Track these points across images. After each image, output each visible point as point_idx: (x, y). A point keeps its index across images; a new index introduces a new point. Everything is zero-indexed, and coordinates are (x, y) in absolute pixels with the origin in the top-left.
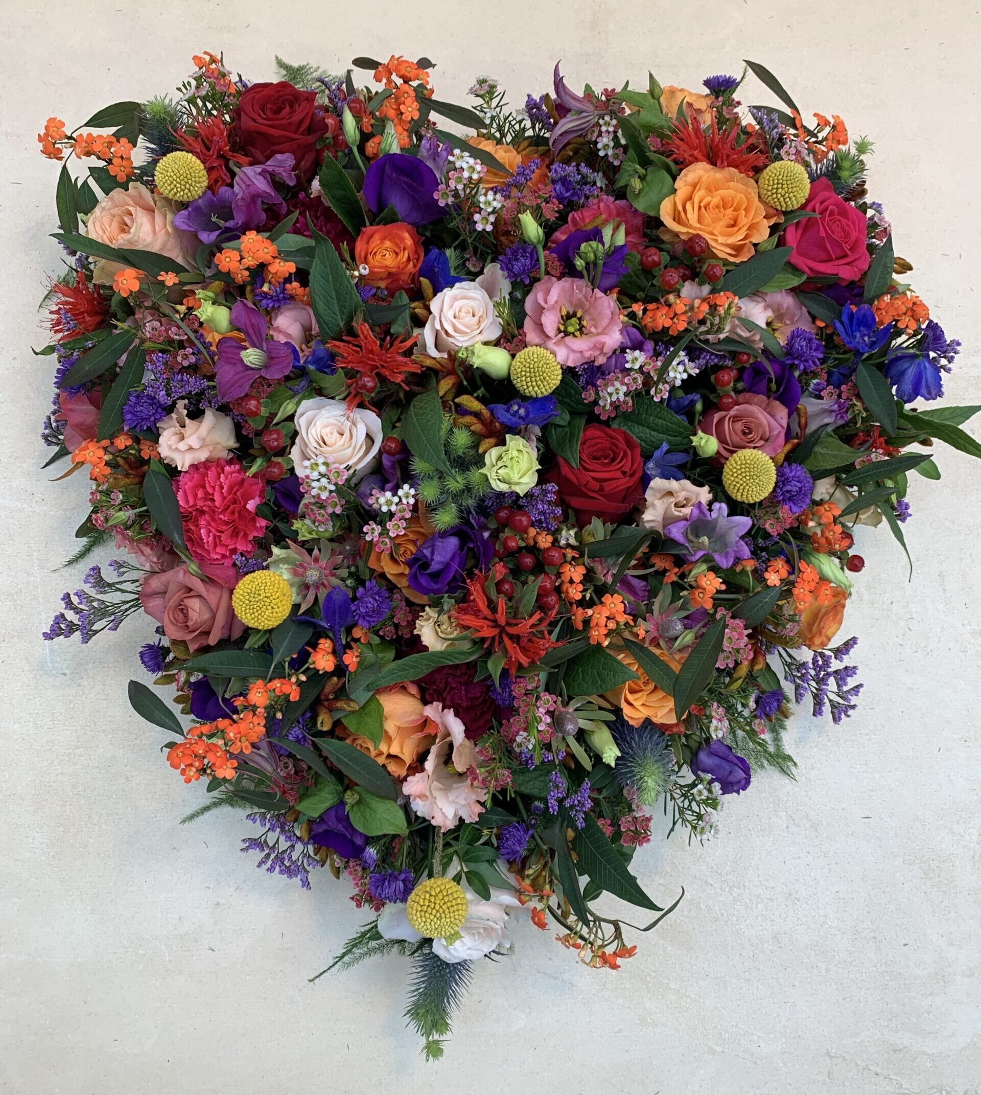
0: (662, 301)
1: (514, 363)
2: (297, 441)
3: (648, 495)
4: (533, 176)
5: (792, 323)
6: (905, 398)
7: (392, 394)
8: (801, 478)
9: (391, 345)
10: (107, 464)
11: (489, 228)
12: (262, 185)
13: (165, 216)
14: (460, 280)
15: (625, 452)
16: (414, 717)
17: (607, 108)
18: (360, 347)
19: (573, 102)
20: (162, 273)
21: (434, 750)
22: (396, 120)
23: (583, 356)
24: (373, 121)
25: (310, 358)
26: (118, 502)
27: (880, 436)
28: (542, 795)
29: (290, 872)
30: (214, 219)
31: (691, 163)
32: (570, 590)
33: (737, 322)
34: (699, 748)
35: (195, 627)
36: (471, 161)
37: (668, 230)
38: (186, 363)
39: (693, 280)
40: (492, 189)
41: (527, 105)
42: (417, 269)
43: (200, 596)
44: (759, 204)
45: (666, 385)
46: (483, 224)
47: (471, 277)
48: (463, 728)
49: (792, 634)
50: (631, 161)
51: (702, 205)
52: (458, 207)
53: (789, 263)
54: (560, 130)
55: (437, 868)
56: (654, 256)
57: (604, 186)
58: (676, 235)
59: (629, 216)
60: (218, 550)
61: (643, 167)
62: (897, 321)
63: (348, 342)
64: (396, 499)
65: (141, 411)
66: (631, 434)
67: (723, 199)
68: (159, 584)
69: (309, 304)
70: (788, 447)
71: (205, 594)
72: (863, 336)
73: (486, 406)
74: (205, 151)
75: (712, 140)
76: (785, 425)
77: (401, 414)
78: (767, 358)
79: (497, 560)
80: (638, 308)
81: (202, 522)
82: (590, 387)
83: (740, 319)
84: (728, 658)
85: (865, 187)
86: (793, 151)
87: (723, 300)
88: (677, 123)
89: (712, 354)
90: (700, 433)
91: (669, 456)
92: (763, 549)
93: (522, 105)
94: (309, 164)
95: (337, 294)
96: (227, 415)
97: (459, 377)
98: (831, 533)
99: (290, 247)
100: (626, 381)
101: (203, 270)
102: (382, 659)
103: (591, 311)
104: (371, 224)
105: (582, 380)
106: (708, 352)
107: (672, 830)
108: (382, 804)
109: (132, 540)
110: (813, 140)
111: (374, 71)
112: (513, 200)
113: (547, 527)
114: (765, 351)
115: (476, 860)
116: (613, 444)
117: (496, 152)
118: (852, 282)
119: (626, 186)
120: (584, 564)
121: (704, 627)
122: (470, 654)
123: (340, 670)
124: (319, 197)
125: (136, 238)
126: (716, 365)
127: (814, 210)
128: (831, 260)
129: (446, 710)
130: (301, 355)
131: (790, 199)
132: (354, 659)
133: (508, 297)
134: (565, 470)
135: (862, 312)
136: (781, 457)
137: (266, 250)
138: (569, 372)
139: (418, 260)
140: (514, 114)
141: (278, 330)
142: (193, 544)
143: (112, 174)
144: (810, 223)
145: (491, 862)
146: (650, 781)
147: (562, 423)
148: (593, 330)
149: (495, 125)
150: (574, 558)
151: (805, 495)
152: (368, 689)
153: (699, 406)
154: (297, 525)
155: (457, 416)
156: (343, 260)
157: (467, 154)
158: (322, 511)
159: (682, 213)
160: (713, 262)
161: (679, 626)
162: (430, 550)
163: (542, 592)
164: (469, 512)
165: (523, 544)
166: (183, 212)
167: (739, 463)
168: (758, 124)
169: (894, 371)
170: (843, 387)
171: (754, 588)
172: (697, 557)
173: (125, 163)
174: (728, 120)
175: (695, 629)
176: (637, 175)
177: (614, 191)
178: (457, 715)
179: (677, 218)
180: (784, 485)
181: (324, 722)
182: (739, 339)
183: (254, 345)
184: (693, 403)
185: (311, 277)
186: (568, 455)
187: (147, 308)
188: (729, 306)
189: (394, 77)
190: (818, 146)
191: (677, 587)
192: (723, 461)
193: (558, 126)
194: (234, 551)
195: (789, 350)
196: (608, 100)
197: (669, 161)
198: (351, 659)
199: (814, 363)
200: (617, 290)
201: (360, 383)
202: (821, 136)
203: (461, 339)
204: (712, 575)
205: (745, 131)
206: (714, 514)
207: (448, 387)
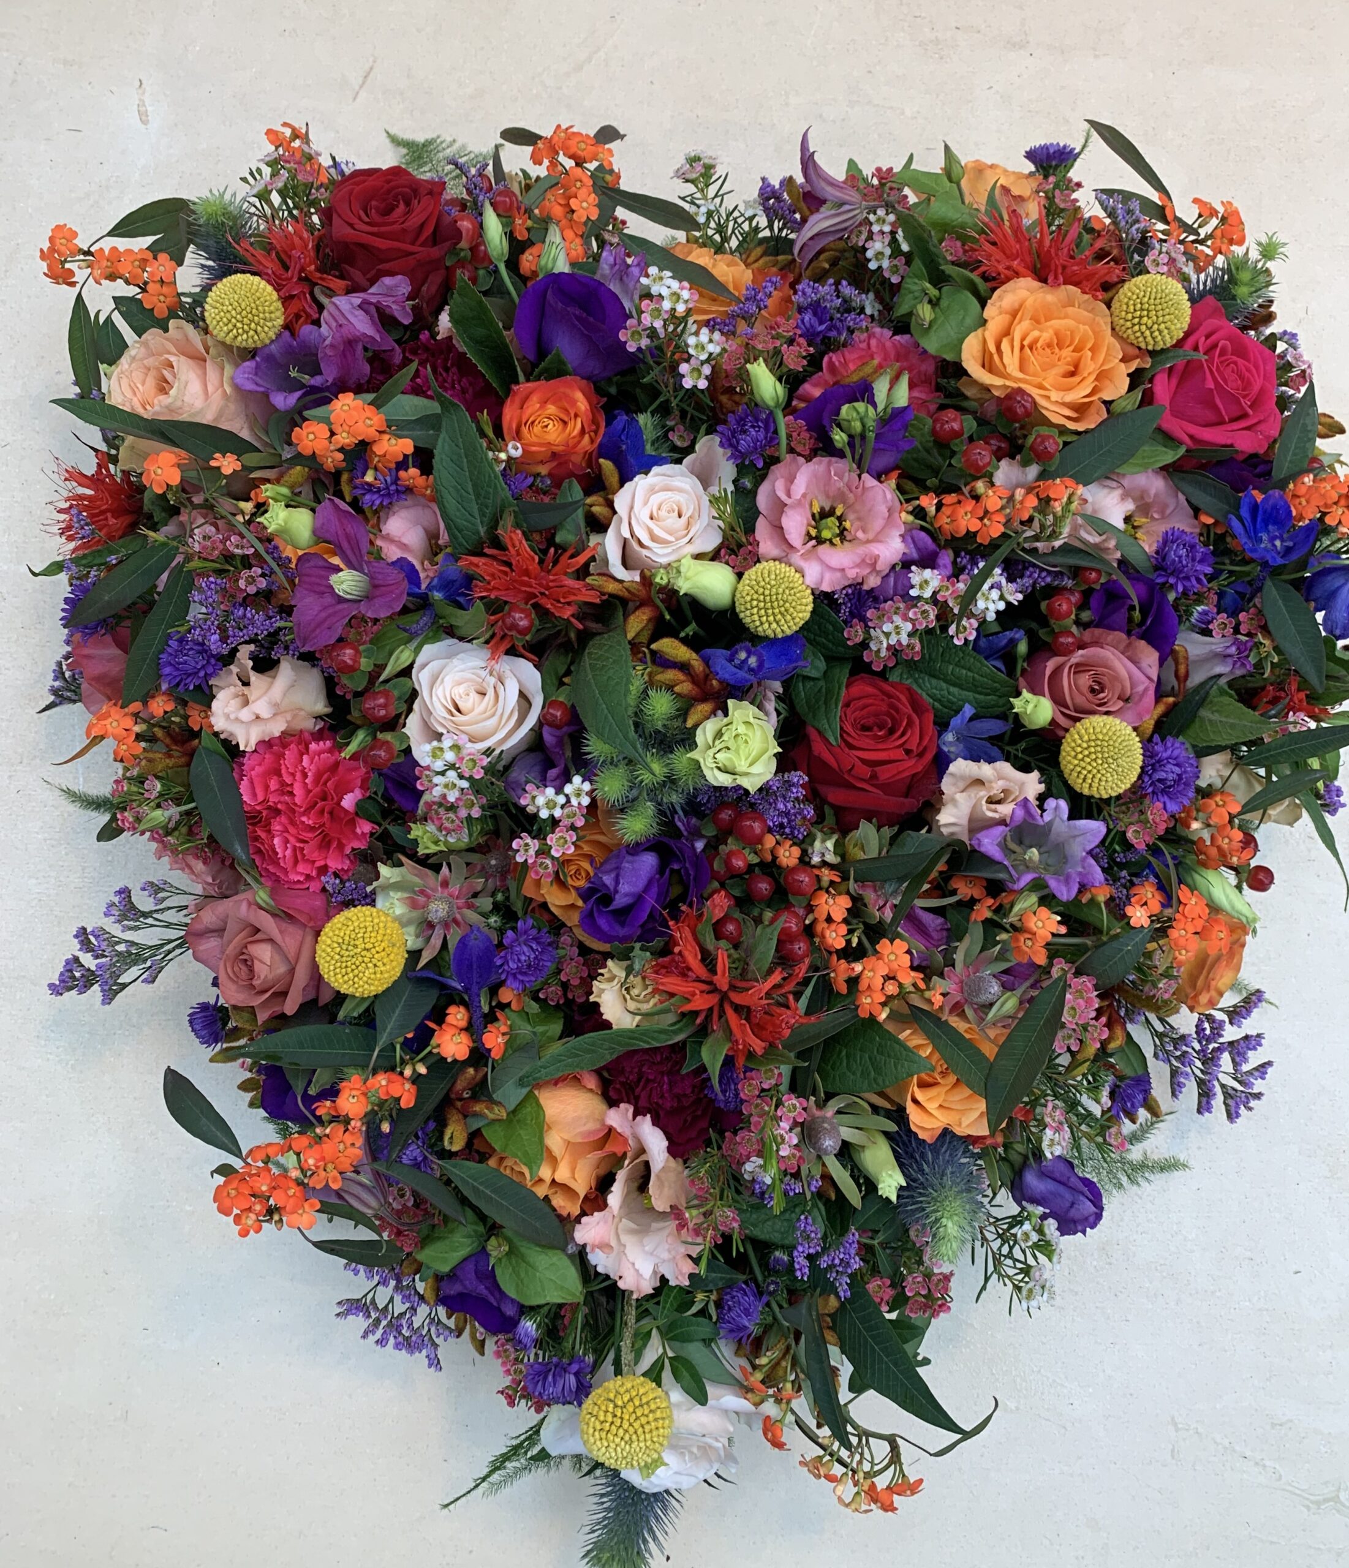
0: (966, 490)
1: (740, 586)
2: (416, 706)
3: (946, 785)
4: (769, 302)
5: (1163, 517)
6: (1338, 632)
7: (560, 631)
8: (1181, 760)
9: (556, 562)
10: (139, 737)
11: (703, 384)
12: (362, 325)
13: (223, 369)
14: (659, 461)
15: (909, 718)
16: (592, 1126)
17: (881, 196)
18: (508, 564)
19: (829, 189)
20: (217, 455)
21: (621, 1176)
22: (564, 222)
23: (845, 577)
24: (529, 223)
25: (436, 581)
26: (155, 794)
27: (1299, 690)
28: (787, 1242)
29: (409, 1345)
30: (293, 374)
31: (1008, 279)
32: (827, 933)
33: (1080, 521)
34: (1025, 1164)
35: (266, 986)
36: (675, 285)
37: (975, 383)
38: (252, 590)
39: (1013, 458)
40: (707, 323)
41: (762, 193)
42: (596, 445)
43: (271, 940)
44: (1112, 340)
45: (973, 621)
46: (693, 379)
47: (677, 456)
48: (666, 1143)
49: (1166, 996)
50: (916, 277)
51: (1026, 343)
52: (657, 351)
53: (1159, 429)
54: (808, 231)
55: (627, 1357)
56: (954, 421)
57: (876, 314)
58: (987, 389)
59: (914, 359)
60: (301, 868)
61: (935, 286)
62: (1324, 514)
63: (493, 557)
64: (561, 800)
65: (185, 663)
66: (919, 691)
67: (1057, 334)
68: (214, 919)
69: (433, 499)
70: (1160, 709)
71: (278, 938)
72: (1272, 539)
73: (697, 651)
74: (282, 271)
75: (1041, 242)
76: (1155, 679)
77: (572, 663)
78: (1125, 573)
79: (716, 885)
80: (928, 502)
81: (276, 827)
82: (855, 621)
83: (1084, 516)
84: (1070, 1037)
85: (1273, 309)
86: (1164, 258)
87: (1060, 489)
88: (986, 220)
89: (1042, 570)
90: (1026, 694)
91: (978, 725)
92: (1122, 866)
93: (754, 193)
94: (434, 289)
95: (475, 486)
96: (313, 666)
97: (657, 607)
98: (1226, 840)
99: (407, 414)
100: (911, 615)
101: (280, 450)
102: (544, 1033)
103: (857, 507)
104: (528, 380)
105: (845, 611)
106: (1034, 565)
107: (984, 1288)
108: (543, 1256)
109: (174, 852)
110: (1192, 238)
111: (531, 148)
112: (739, 341)
113: (792, 833)
114: (1123, 563)
115: (685, 1339)
116: (892, 706)
117: (714, 266)
118: (1254, 456)
119: (910, 314)
120: (848, 893)
121: (1033, 986)
122: (675, 1033)
123: (479, 1056)
124: (450, 338)
125: (179, 403)
126: (1048, 585)
127: (1196, 348)
128: (1222, 423)
129: (639, 1118)
130: (422, 575)
131: (1160, 332)
132: (500, 1040)
133: (731, 488)
134: (818, 748)
135: (1271, 502)
136: (1149, 724)
137: (368, 422)
138: (823, 599)
139: (596, 432)
140: (741, 208)
141: (388, 538)
142: (263, 859)
143: (147, 306)
144: (1190, 369)
145: (707, 1342)
146: (950, 1224)
147: (814, 674)
148: (860, 534)
149: (713, 225)
150: (832, 883)
151: (1187, 784)
152: (521, 1083)
153: (1022, 648)
154: (417, 831)
155: (655, 668)
156: (483, 435)
157: (668, 274)
158: (451, 815)
159: (996, 357)
160: (1044, 430)
161: (995, 988)
162: (613, 875)
163: (783, 938)
164: (674, 812)
165: (756, 860)
166: (247, 363)
167: (1086, 738)
168: (1109, 216)
169: (1318, 592)
170: (1242, 616)
171: (1109, 929)
172: (1022, 883)
173: (165, 290)
174: (1062, 210)
175: (1019, 992)
176: (926, 299)
177: (891, 321)
178: (656, 1123)
179: (987, 364)
180: (1154, 770)
181: (455, 1137)
182: (1082, 546)
183: (351, 566)
184: (1013, 643)
185: (436, 462)
186: (824, 725)
187: (195, 507)
188: (1069, 498)
189: (562, 158)
190: (1200, 247)
191: (991, 926)
192: (1061, 733)
193: (807, 225)
194: (323, 870)
195: (1160, 561)
196: (882, 185)
197: (975, 277)
198: (494, 1040)
199: (1199, 581)
200: (896, 474)
201: (509, 621)
202: (1203, 232)
203: (660, 551)
204: (1044, 912)
205: (1089, 228)
206: (1047, 817)
207: (641, 626)
